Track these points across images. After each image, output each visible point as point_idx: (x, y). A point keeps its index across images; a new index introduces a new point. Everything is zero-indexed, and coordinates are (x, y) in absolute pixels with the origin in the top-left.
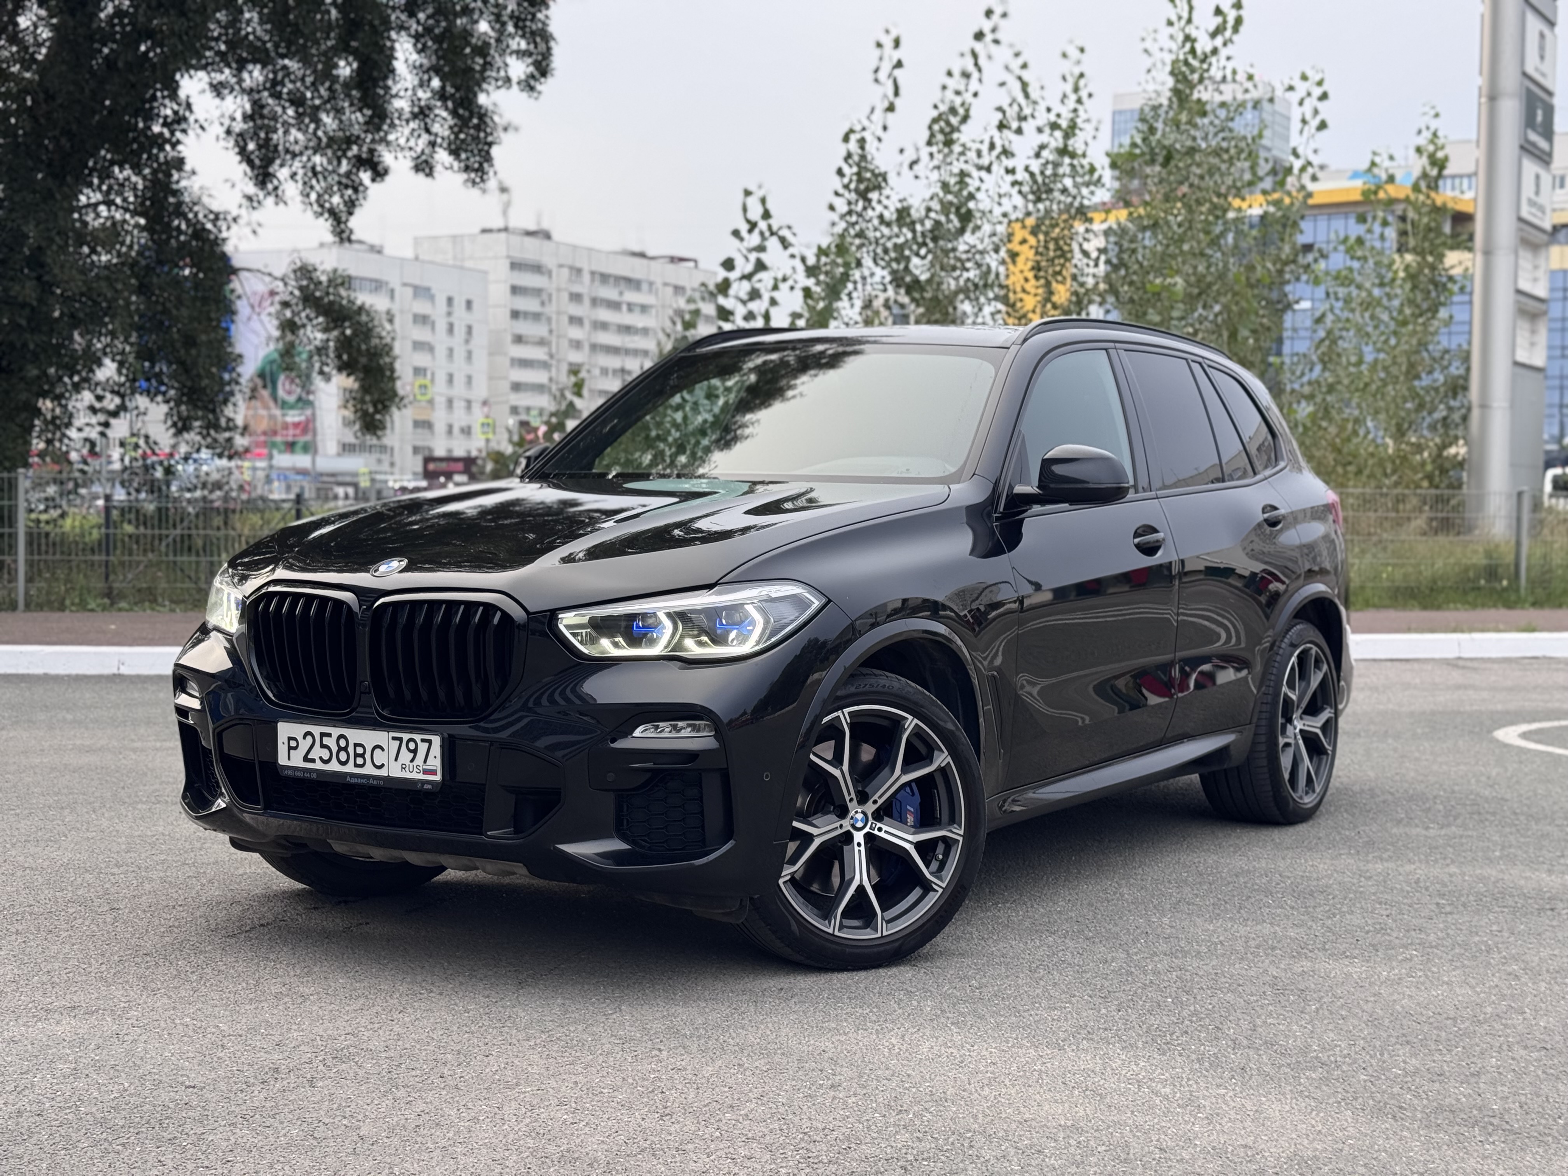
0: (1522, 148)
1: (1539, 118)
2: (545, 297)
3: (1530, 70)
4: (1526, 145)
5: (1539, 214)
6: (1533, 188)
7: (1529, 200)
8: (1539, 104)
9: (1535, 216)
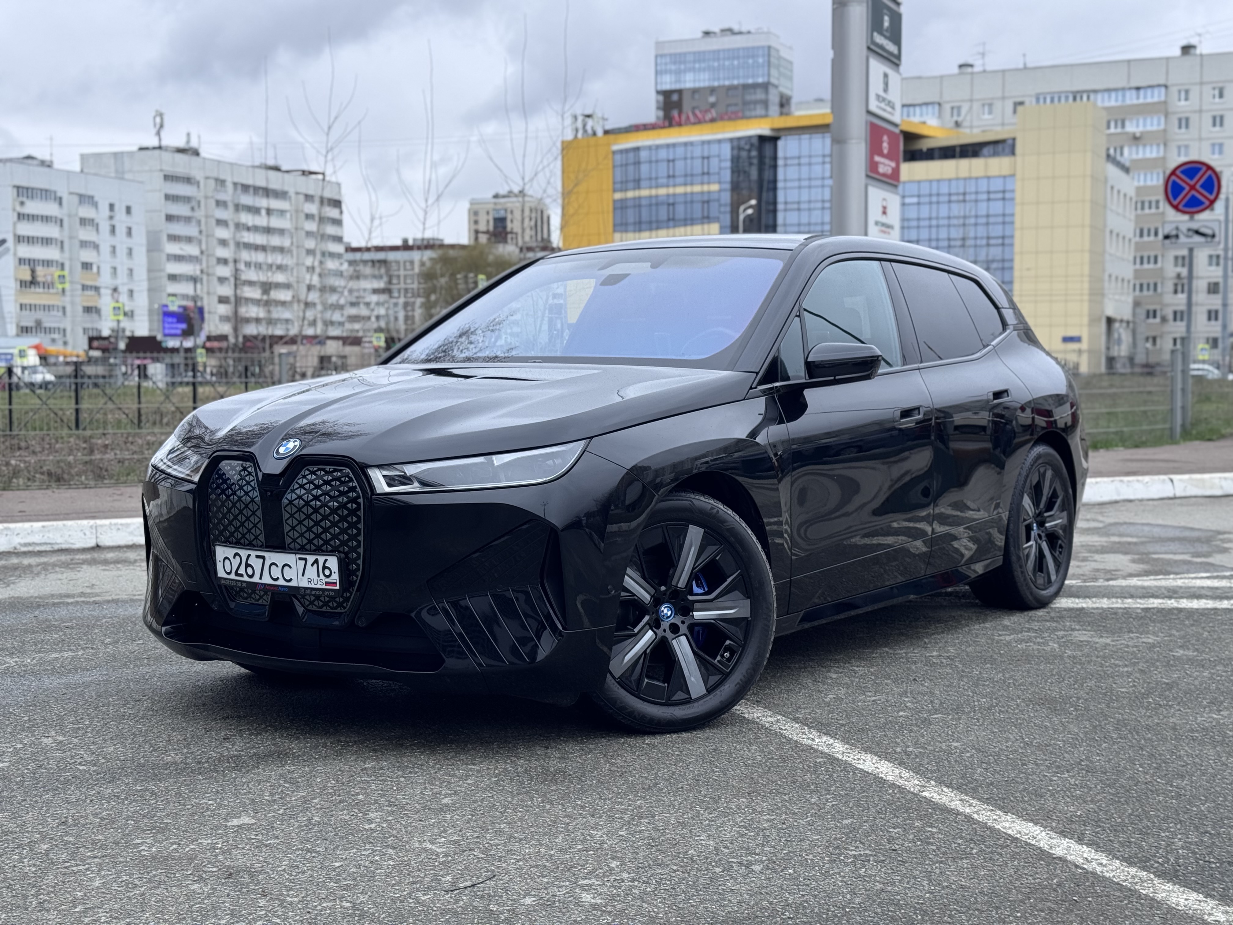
0: (868, 48)
1: (886, 22)
2: (194, 203)
4: (873, 47)
5: (889, 109)
6: (881, 86)
7: (878, 97)
8: (885, 11)
9: (884, 110)
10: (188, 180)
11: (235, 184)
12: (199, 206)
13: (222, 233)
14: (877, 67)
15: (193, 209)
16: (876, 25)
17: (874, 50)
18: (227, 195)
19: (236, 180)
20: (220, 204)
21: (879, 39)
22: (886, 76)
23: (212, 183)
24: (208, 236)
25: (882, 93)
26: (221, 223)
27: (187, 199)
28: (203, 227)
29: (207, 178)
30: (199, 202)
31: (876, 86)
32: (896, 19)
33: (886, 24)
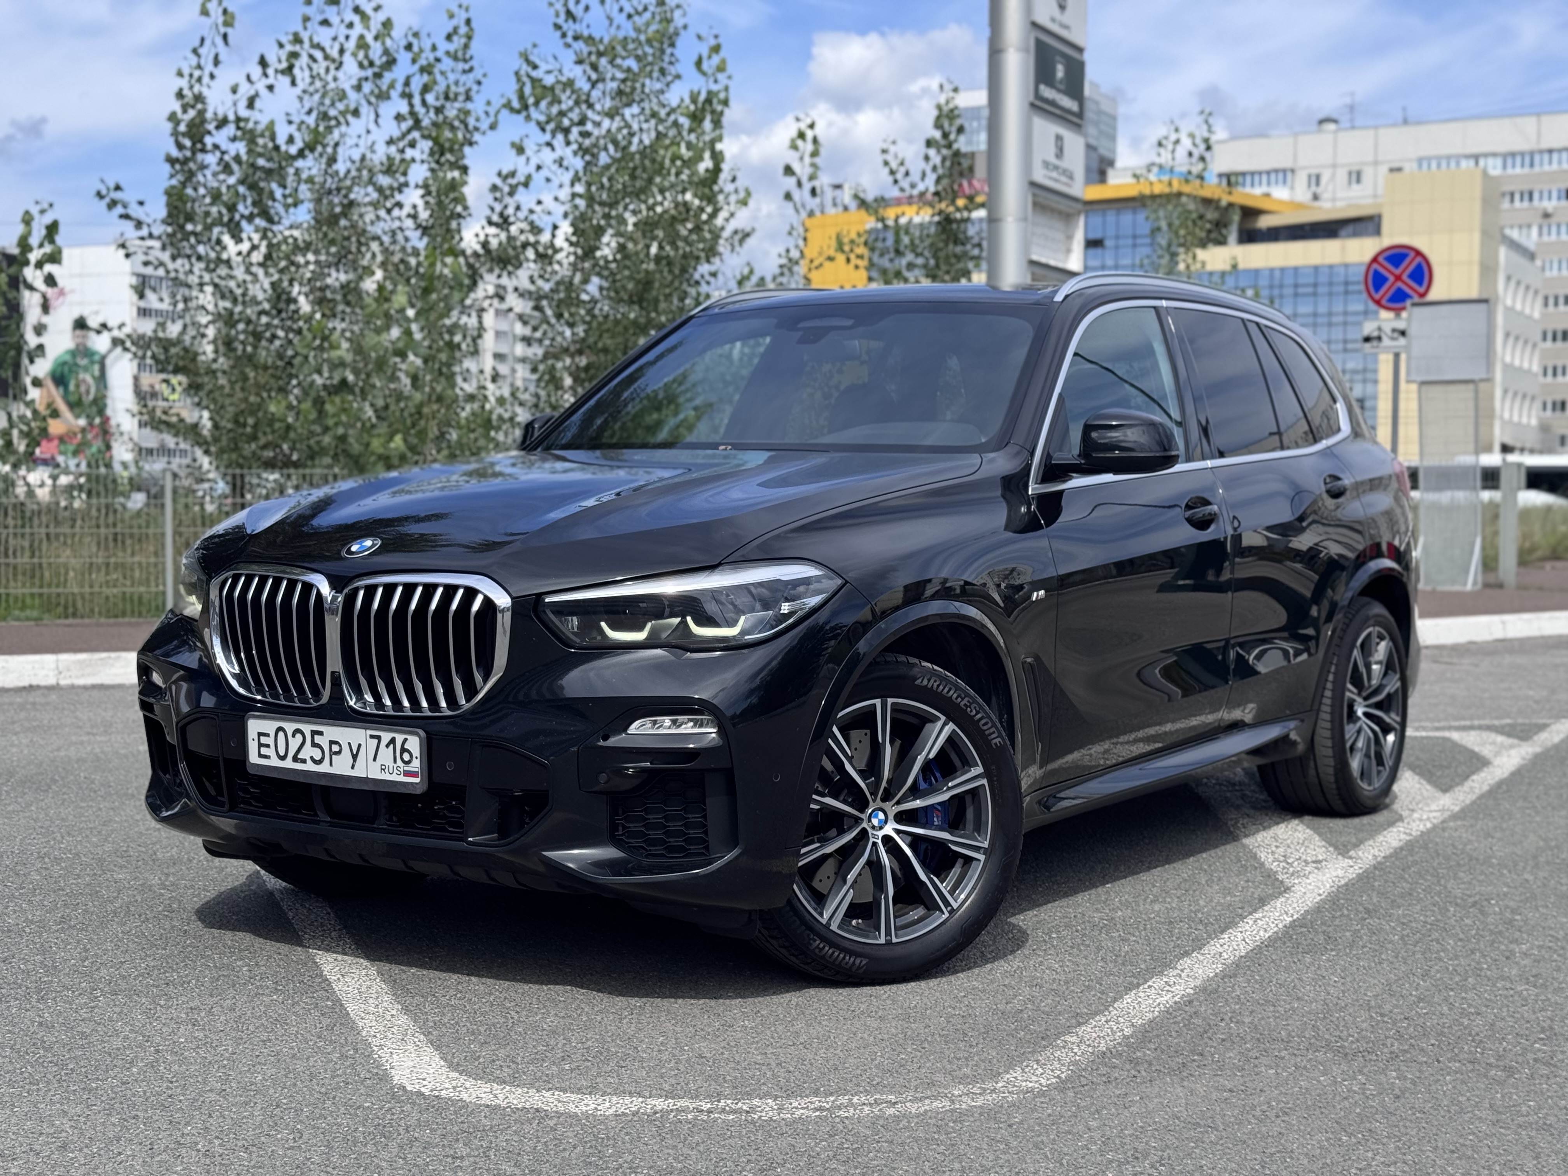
0: (1032, 105)
1: (1060, 72)
3: (1043, 19)
4: (1038, 103)
5: (1064, 179)
6: (1052, 150)
7: (1046, 164)
8: (1058, 58)
9: (1056, 180)
14: (1046, 128)
16: (1043, 77)
17: (1040, 106)
21: (1049, 94)
22: (1059, 138)
25: (1052, 159)
31: (1044, 153)
32: (1075, 68)
33: (1060, 74)
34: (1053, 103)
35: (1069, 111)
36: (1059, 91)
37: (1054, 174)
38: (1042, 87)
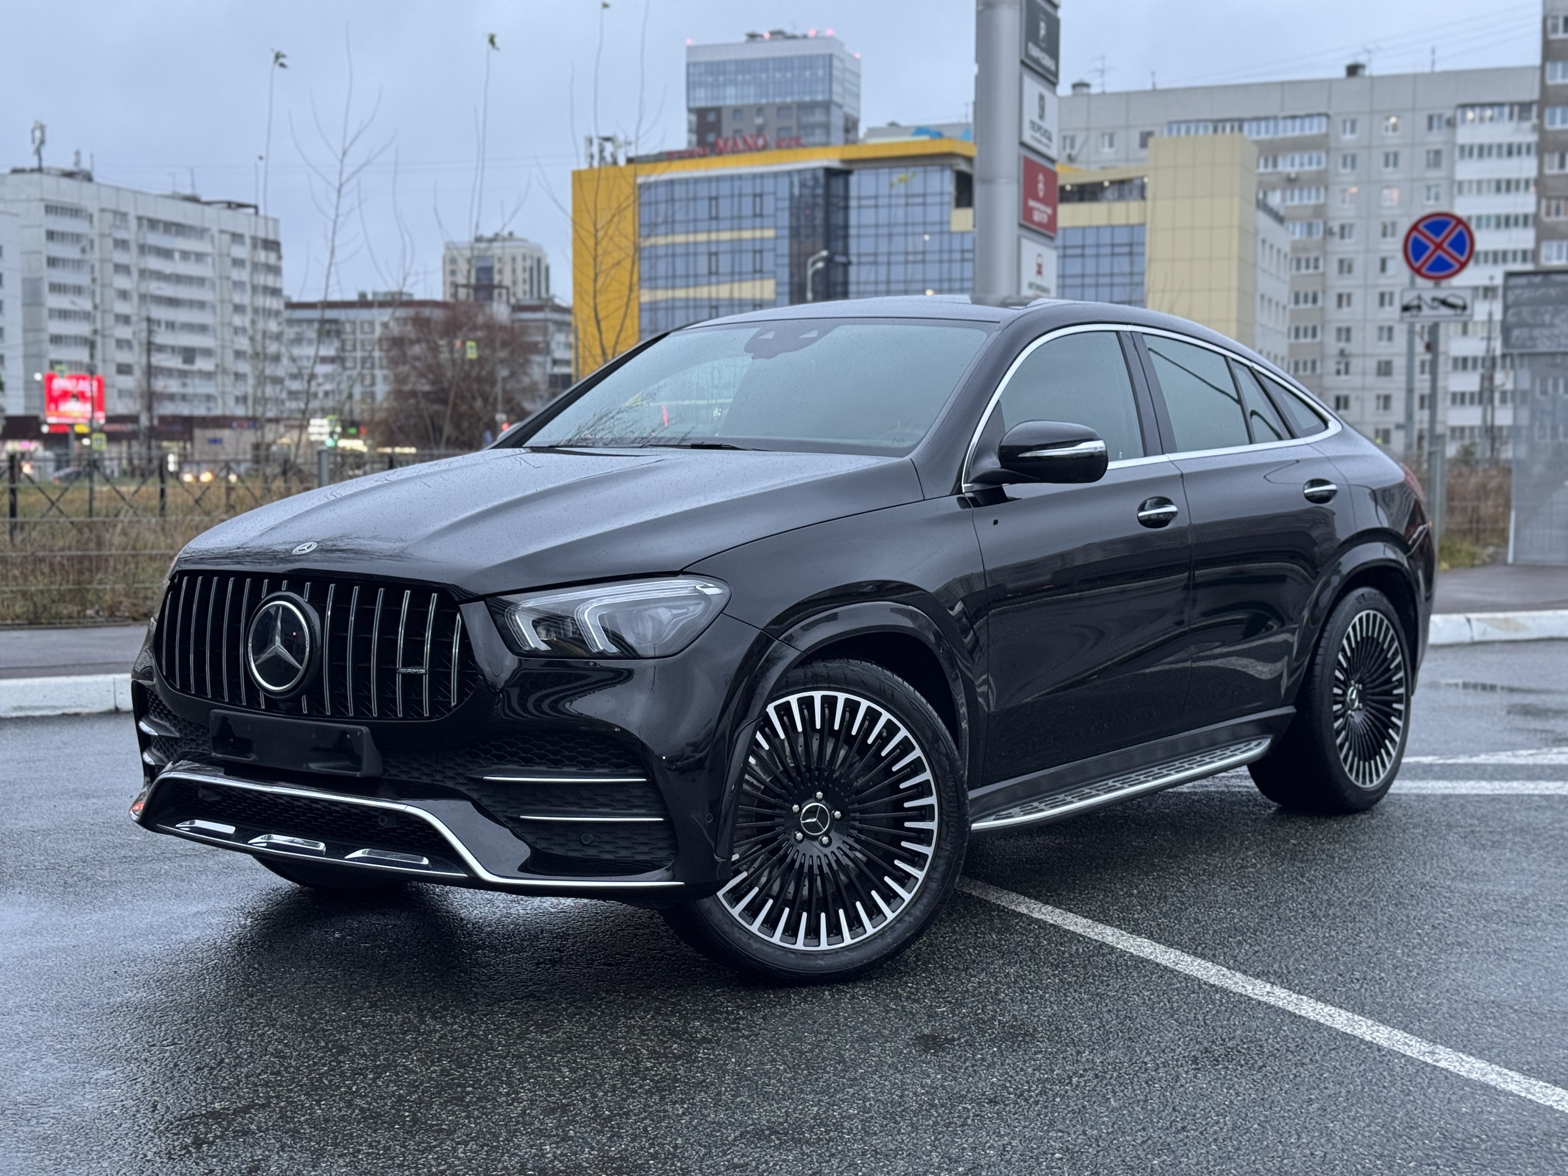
0: (1023, 63)
1: (1043, 29)
2: (85, 243)
4: (1027, 61)
5: (1045, 140)
6: (1036, 111)
7: (1033, 124)
8: (1042, 16)
9: (1040, 141)
10: (75, 212)
11: (140, 218)
12: (92, 247)
13: (122, 282)
14: (1033, 87)
15: (83, 250)
16: (1030, 34)
17: (1028, 65)
18: (130, 233)
19: (141, 213)
20: (122, 244)
21: (1035, 52)
22: (1042, 98)
23: (109, 216)
24: (103, 286)
25: (1037, 120)
26: (122, 269)
27: (77, 238)
28: (97, 274)
29: (103, 210)
30: (92, 242)
31: (1031, 112)
32: (1054, 25)
33: (1043, 32)
34: (1037, 61)
35: (1047, 70)
36: (1042, 49)
37: (1038, 135)
38: (1030, 45)
